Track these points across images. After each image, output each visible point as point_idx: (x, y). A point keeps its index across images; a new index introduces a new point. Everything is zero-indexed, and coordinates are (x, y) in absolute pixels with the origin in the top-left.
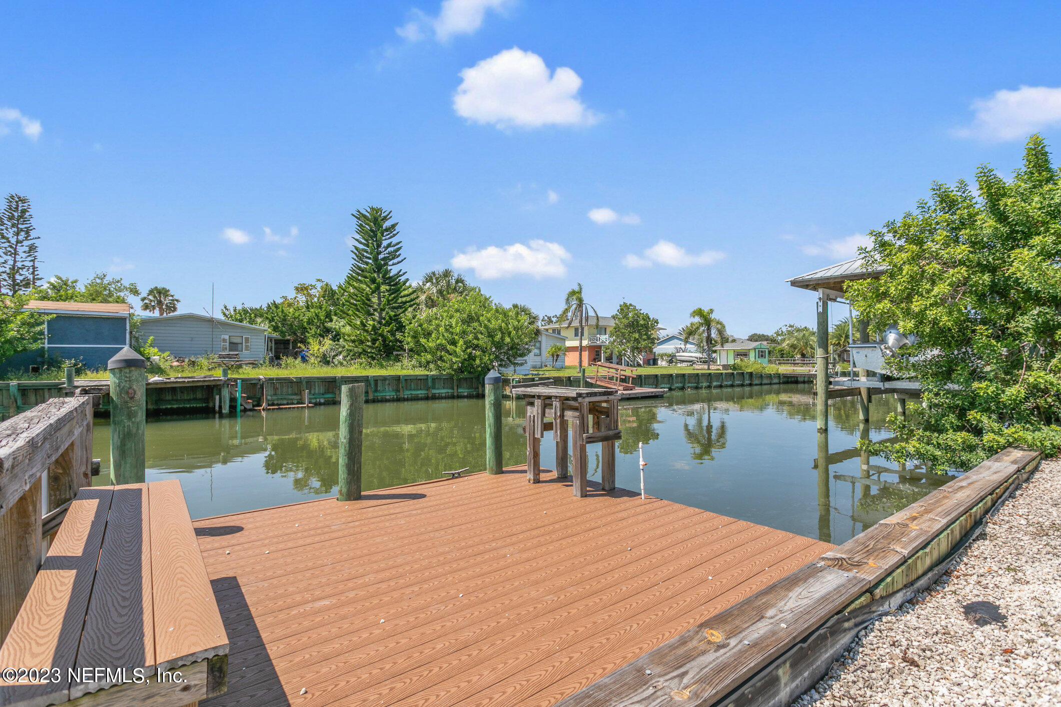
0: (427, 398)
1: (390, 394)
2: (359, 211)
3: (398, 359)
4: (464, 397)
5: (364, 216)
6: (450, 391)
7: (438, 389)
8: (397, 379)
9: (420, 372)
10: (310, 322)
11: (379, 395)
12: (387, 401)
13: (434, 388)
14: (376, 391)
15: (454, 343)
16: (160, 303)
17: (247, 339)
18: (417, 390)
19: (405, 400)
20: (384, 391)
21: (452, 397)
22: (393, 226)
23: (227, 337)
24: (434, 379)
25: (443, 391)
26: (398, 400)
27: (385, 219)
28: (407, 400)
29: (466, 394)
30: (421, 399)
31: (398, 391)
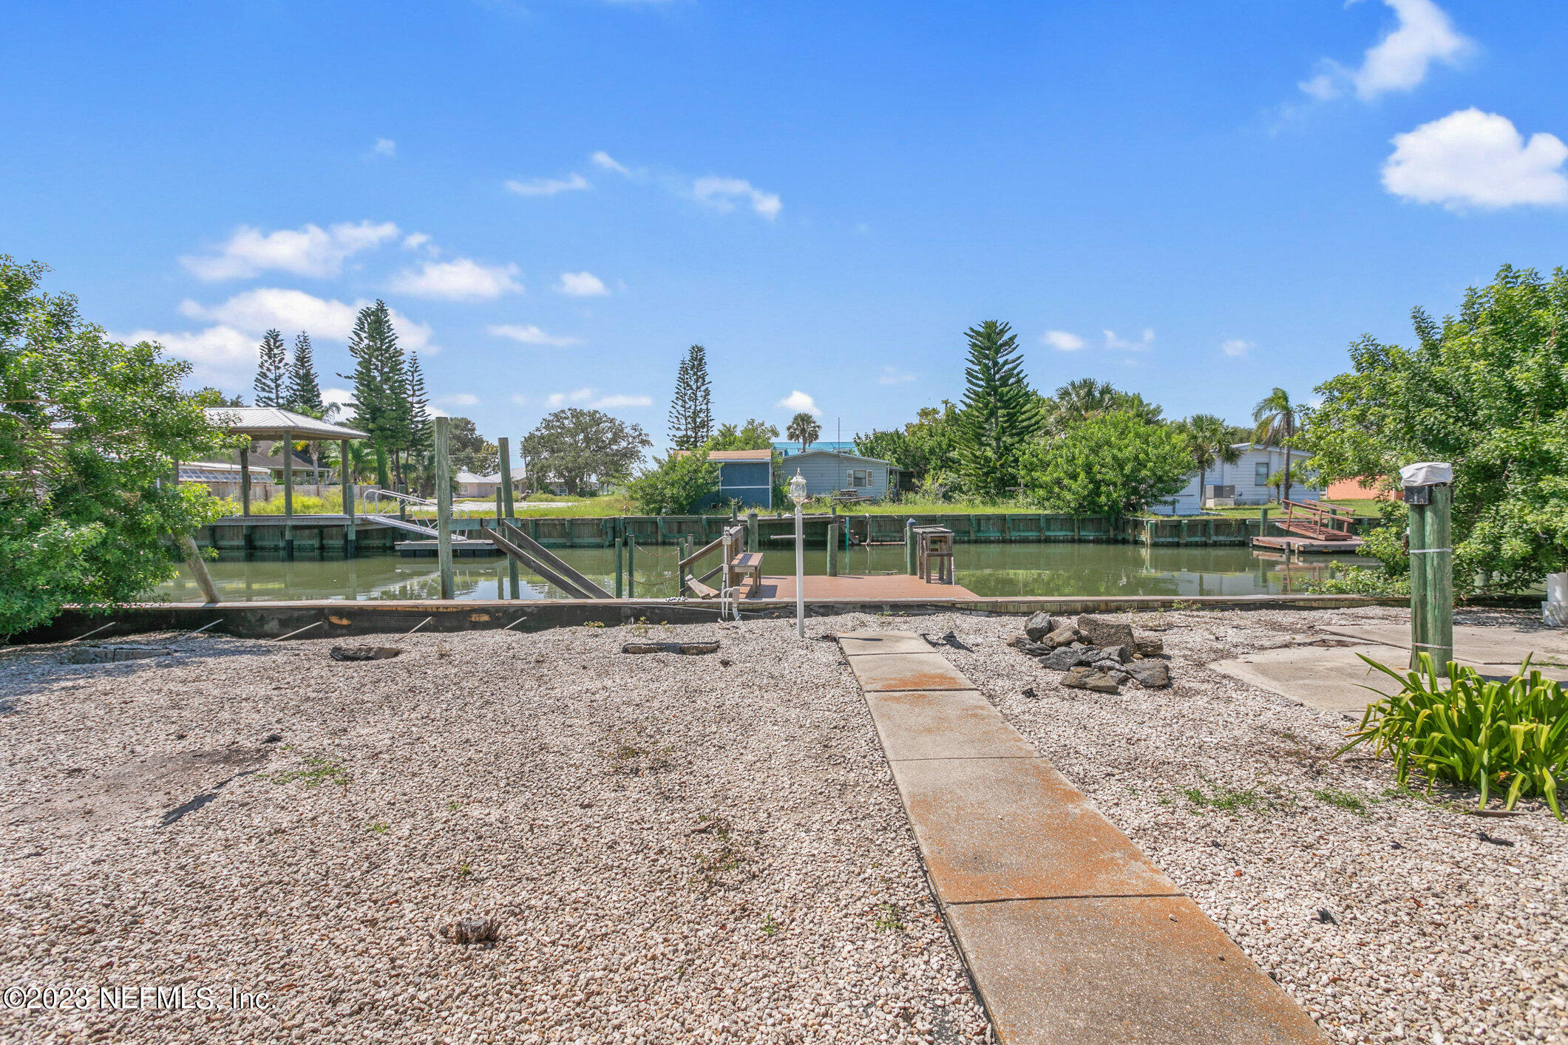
0: (1039, 541)
1: (994, 535)
2: (971, 329)
3: (1012, 496)
4: (1089, 542)
5: (978, 333)
6: (1069, 533)
7: (1054, 531)
8: (1003, 518)
9: (1033, 510)
10: (932, 451)
11: (982, 535)
12: (993, 542)
13: (1048, 530)
14: (979, 530)
15: (1074, 477)
16: (803, 431)
17: (870, 474)
18: (1028, 531)
19: (1011, 542)
20: (988, 531)
21: (1073, 541)
22: (1012, 339)
23: (852, 472)
24: (1049, 519)
25: (1061, 534)
26: (1004, 541)
27: (1002, 332)
28: (1015, 542)
29: (1091, 538)
30: (1032, 542)
31: (1003, 531)
